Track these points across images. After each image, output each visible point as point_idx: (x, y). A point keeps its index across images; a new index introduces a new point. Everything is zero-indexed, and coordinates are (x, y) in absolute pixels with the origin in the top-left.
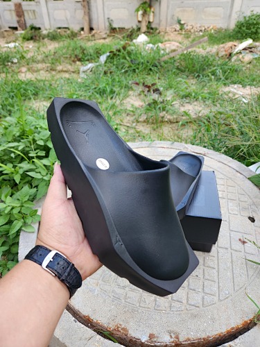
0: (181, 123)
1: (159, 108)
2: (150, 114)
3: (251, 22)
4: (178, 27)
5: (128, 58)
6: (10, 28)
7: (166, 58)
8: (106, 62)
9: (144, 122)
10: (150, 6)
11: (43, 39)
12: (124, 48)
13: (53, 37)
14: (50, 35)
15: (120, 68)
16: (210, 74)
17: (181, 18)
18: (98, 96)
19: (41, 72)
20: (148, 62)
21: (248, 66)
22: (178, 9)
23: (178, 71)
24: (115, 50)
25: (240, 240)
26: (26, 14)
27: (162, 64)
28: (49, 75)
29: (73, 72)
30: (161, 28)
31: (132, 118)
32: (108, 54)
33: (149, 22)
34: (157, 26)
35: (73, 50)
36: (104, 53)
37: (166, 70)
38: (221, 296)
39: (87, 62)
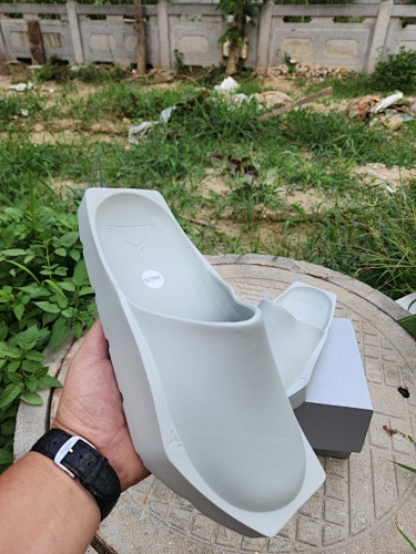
0: (288, 222)
1: (255, 198)
2: (239, 207)
3: (400, 64)
4: (285, 69)
5: (205, 115)
6: (19, 59)
7: (266, 117)
8: (169, 121)
9: (229, 218)
10: (243, 35)
11: (72, 79)
12: (200, 99)
13: (88, 77)
14: (83, 73)
15: (192, 130)
16: (335, 145)
17: (290, 54)
18: (156, 174)
19: (67, 132)
20: (237, 123)
21: (396, 133)
22: (286, 41)
23: (285, 139)
24: (185, 102)
25: (385, 427)
26: (45, 39)
27: (260, 126)
28: (78, 137)
29: (117, 134)
30: (260, 69)
31: (211, 212)
32: (174, 108)
33: (241, 59)
34: (253, 66)
35: (118, 100)
36: (167, 106)
37: (266, 136)
38: (353, 526)
39: (140, 120)
